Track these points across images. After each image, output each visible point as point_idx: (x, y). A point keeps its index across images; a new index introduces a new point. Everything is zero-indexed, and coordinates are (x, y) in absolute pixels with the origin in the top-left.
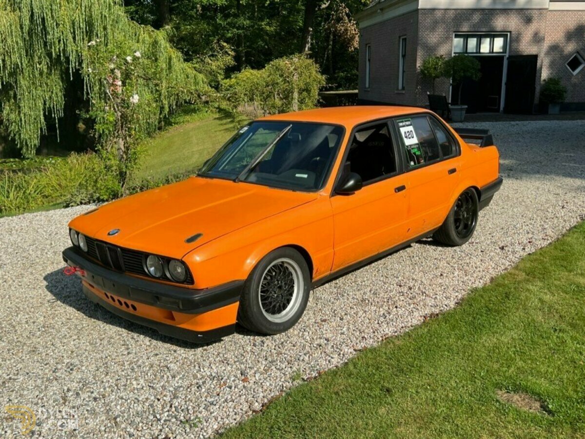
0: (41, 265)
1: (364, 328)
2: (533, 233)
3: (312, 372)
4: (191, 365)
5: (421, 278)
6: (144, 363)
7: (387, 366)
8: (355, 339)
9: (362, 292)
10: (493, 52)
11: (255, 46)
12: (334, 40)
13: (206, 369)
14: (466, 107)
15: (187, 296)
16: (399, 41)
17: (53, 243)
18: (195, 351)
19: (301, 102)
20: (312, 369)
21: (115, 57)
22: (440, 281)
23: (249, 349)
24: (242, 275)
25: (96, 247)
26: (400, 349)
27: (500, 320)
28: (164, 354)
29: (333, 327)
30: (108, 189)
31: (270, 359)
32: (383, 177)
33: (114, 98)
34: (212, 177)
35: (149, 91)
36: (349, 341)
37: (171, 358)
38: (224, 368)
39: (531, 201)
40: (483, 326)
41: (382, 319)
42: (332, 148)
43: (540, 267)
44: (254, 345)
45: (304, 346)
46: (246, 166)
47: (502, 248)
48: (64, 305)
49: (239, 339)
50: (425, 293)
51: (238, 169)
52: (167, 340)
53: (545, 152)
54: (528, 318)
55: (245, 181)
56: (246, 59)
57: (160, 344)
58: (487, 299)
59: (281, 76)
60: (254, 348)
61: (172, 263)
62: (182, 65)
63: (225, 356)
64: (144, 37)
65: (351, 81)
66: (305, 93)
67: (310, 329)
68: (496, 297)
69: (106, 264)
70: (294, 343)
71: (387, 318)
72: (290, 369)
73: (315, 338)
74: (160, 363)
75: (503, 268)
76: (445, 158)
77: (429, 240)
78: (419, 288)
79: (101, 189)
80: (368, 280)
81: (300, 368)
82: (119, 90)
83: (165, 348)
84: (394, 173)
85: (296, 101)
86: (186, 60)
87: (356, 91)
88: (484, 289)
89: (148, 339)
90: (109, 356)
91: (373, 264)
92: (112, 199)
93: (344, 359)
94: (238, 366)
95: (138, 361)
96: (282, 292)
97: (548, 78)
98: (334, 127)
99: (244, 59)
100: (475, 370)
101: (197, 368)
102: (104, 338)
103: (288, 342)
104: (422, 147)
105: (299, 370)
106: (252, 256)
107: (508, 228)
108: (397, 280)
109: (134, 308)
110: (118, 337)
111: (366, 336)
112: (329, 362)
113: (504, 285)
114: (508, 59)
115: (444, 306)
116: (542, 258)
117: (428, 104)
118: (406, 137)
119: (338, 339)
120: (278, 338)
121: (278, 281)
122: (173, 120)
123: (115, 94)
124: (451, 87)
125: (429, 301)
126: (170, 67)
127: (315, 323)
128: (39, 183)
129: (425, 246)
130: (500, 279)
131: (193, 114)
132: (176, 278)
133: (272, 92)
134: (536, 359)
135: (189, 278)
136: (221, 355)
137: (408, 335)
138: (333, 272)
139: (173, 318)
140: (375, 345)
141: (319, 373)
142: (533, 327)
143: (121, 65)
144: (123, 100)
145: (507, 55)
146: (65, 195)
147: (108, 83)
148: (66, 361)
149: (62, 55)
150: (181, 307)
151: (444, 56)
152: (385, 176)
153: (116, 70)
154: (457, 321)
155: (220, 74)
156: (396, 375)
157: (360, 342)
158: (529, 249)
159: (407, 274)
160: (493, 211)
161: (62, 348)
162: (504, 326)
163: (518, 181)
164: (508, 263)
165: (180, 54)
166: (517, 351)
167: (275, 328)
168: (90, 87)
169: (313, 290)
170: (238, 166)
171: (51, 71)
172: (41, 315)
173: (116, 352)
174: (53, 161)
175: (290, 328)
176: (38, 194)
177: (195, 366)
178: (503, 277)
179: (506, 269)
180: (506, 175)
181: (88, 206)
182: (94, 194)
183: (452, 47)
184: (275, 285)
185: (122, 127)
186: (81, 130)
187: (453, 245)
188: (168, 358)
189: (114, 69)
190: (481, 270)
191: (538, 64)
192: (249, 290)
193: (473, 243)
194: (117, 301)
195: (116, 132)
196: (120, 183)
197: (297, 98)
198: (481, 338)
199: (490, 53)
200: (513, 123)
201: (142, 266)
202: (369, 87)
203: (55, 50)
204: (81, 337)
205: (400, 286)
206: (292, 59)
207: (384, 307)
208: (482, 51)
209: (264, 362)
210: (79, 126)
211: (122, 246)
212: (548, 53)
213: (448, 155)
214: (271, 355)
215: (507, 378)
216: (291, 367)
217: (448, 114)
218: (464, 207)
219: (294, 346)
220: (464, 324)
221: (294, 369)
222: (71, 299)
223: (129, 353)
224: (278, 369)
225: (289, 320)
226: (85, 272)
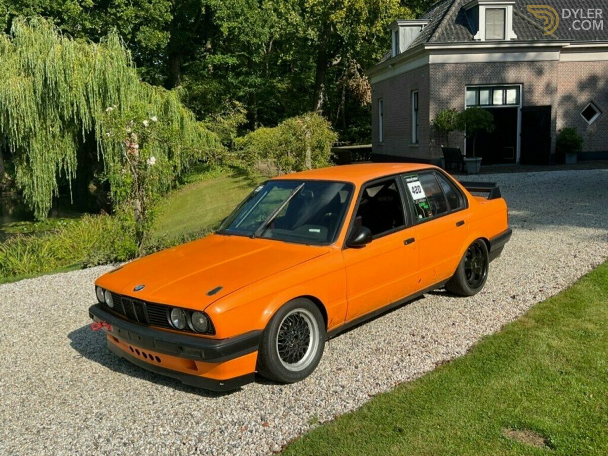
0: (64, 323)
1: (378, 375)
2: (544, 282)
3: (329, 417)
4: (213, 412)
5: (434, 327)
6: (169, 411)
7: (400, 409)
8: (369, 385)
9: (376, 342)
10: (506, 104)
11: (267, 104)
12: (346, 96)
13: (227, 416)
14: (481, 159)
15: (210, 346)
16: (411, 95)
17: (74, 302)
18: (216, 400)
19: (314, 158)
20: (329, 413)
21: (132, 121)
22: (452, 330)
23: (268, 396)
24: (261, 325)
25: (122, 302)
26: (412, 393)
27: (509, 365)
28: (187, 403)
29: (348, 375)
30: (125, 249)
31: (288, 405)
32: (392, 230)
33: (131, 161)
34: (229, 234)
35: (162, 151)
36: (364, 387)
37: (194, 406)
38: (244, 414)
39: (544, 252)
40: (492, 371)
41: (395, 367)
42: (343, 203)
43: (549, 314)
44: (273, 393)
45: (321, 393)
46: (261, 223)
47: (514, 297)
48: (89, 361)
49: (258, 388)
50: (437, 341)
51: (254, 226)
52: (190, 390)
53: (560, 202)
54: (535, 362)
55: (262, 237)
56: (258, 117)
57: (183, 394)
58: (497, 345)
59: (294, 135)
60: (273, 396)
61: (194, 315)
62: (194, 125)
63: (246, 403)
64: (156, 98)
65: (364, 136)
66: (318, 150)
67: (326, 377)
68: (506, 343)
69: (131, 318)
70: (311, 390)
71: (400, 365)
72: (307, 414)
73: (331, 385)
74: (184, 411)
75: (514, 316)
76: (452, 210)
77: (442, 290)
78: (432, 337)
79: (119, 250)
80: (382, 330)
81: (317, 413)
82: (136, 153)
83: (189, 398)
84: (403, 226)
85: (309, 158)
86: (198, 119)
87: (370, 146)
88: (495, 336)
89: (171, 389)
90: (136, 405)
91: (387, 315)
92: (129, 259)
93: (359, 404)
94: (258, 412)
95: (163, 409)
96: (298, 341)
97: (563, 129)
98: (344, 185)
99: (256, 116)
100: (482, 411)
101: (219, 415)
102: (129, 390)
103: (305, 390)
104: (430, 201)
105: (316, 414)
106: (269, 307)
107: (520, 278)
108: (410, 330)
109: (159, 360)
110: (143, 389)
111: (380, 383)
112: (345, 406)
113: (514, 333)
114: (521, 110)
115: (456, 353)
116: (552, 306)
117: (443, 157)
118: (414, 192)
119: (354, 386)
120: (296, 386)
121: (294, 330)
122: (185, 179)
123: (132, 157)
124: (465, 140)
125: (440, 349)
126: (182, 127)
127: (331, 371)
128: (52, 246)
129: (438, 297)
130: (510, 326)
131: (206, 172)
132: (199, 329)
133: (286, 150)
134: (541, 399)
135: (211, 328)
136: (242, 403)
137: (421, 380)
138: (347, 322)
139: (195, 368)
140: (389, 390)
141: (336, 418)
142: (540, 371)
143: (138, 129)
144: (140, 162)
145: (521, 106)
146: (78, 258)
147: (125, 146)
148: (95, 411)
149: (75, 117)
150: (203, 356)
151: (456, 109)
152: (394, 229)
153: (133, 134)
154: (467, 367)
155: (233, 132)
156: (408, 417)
157: (374, 388)
158: (540, 298)
159: (420, 324)
160: (506, 262)
161: (90, 399)
162: (513, 371)
163: (532, 231)
164: (518, 311)
165: (192, 113)
166: (524, 393)
167: (292, 376)
168: (103, 148)
169: (328, 340)
170: (253, 223)
171: (64, 134)
172: (68, 371)
173: (142, 402)
174: (65, 223)
175: (307, 376)
176: (51, 256)
177: (217, 413)
178: (513, 325)
179: (516, 317)
180: (520, 226)
181: (105, 267)
182: (112, 255)
183: (464, 100)
184: (292, 335)
185: (139, 188)
186: (92, 191)
187: (465, 295)
188: (191, 407)
189: (132, 133)
190: (492, 318)
191: (552, 114)
192: (267, 340)
193: (485, 292)
194: (141, 354)
195: (133, 194)
196: (137, 243)
197: (310, 155)
198: (490, 382)
199: (503, 104)
200: (529, 174)
201: (166, 318)
202: (383, 142)
203: (68, 113)
204: (107, 390)
205: (413, 335)
206: (304, 118)
207: (397, 355)
208: (495, 103)
209: (282, 409)
210: (90, 187)
211: (147, 300)
212: (561, 103)
213: (455, 208)
214: (290, 401)
215: (512, 417)
216: (308, 412)
217: (463, 167)
218: (474, 258)
219: (311, 393)
220: (474, 369)
221: (312, 413)
222: (95, 354)
223: (154, 403)
224: (296, 414)
225: (305, 369)
226: (112, 327)
